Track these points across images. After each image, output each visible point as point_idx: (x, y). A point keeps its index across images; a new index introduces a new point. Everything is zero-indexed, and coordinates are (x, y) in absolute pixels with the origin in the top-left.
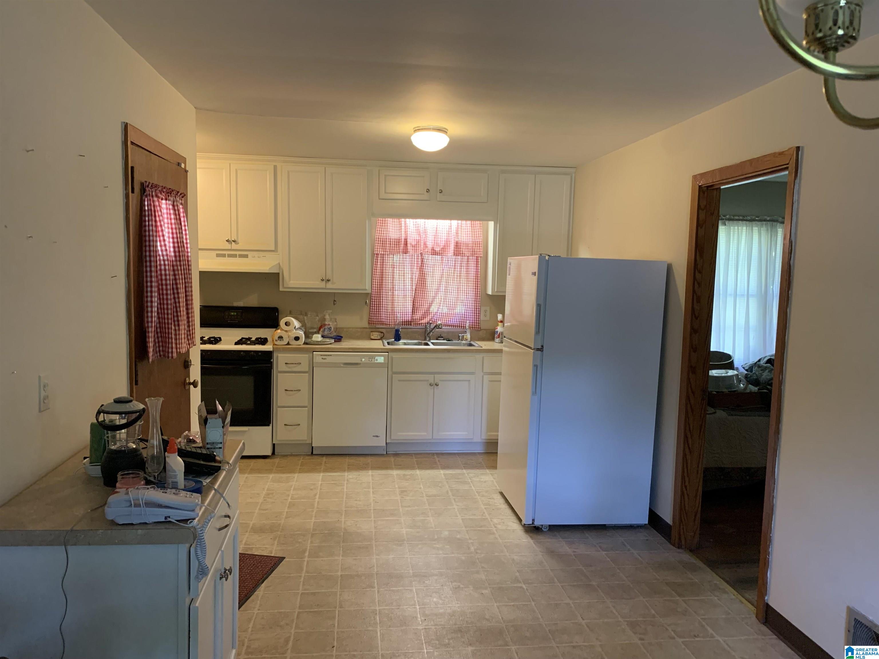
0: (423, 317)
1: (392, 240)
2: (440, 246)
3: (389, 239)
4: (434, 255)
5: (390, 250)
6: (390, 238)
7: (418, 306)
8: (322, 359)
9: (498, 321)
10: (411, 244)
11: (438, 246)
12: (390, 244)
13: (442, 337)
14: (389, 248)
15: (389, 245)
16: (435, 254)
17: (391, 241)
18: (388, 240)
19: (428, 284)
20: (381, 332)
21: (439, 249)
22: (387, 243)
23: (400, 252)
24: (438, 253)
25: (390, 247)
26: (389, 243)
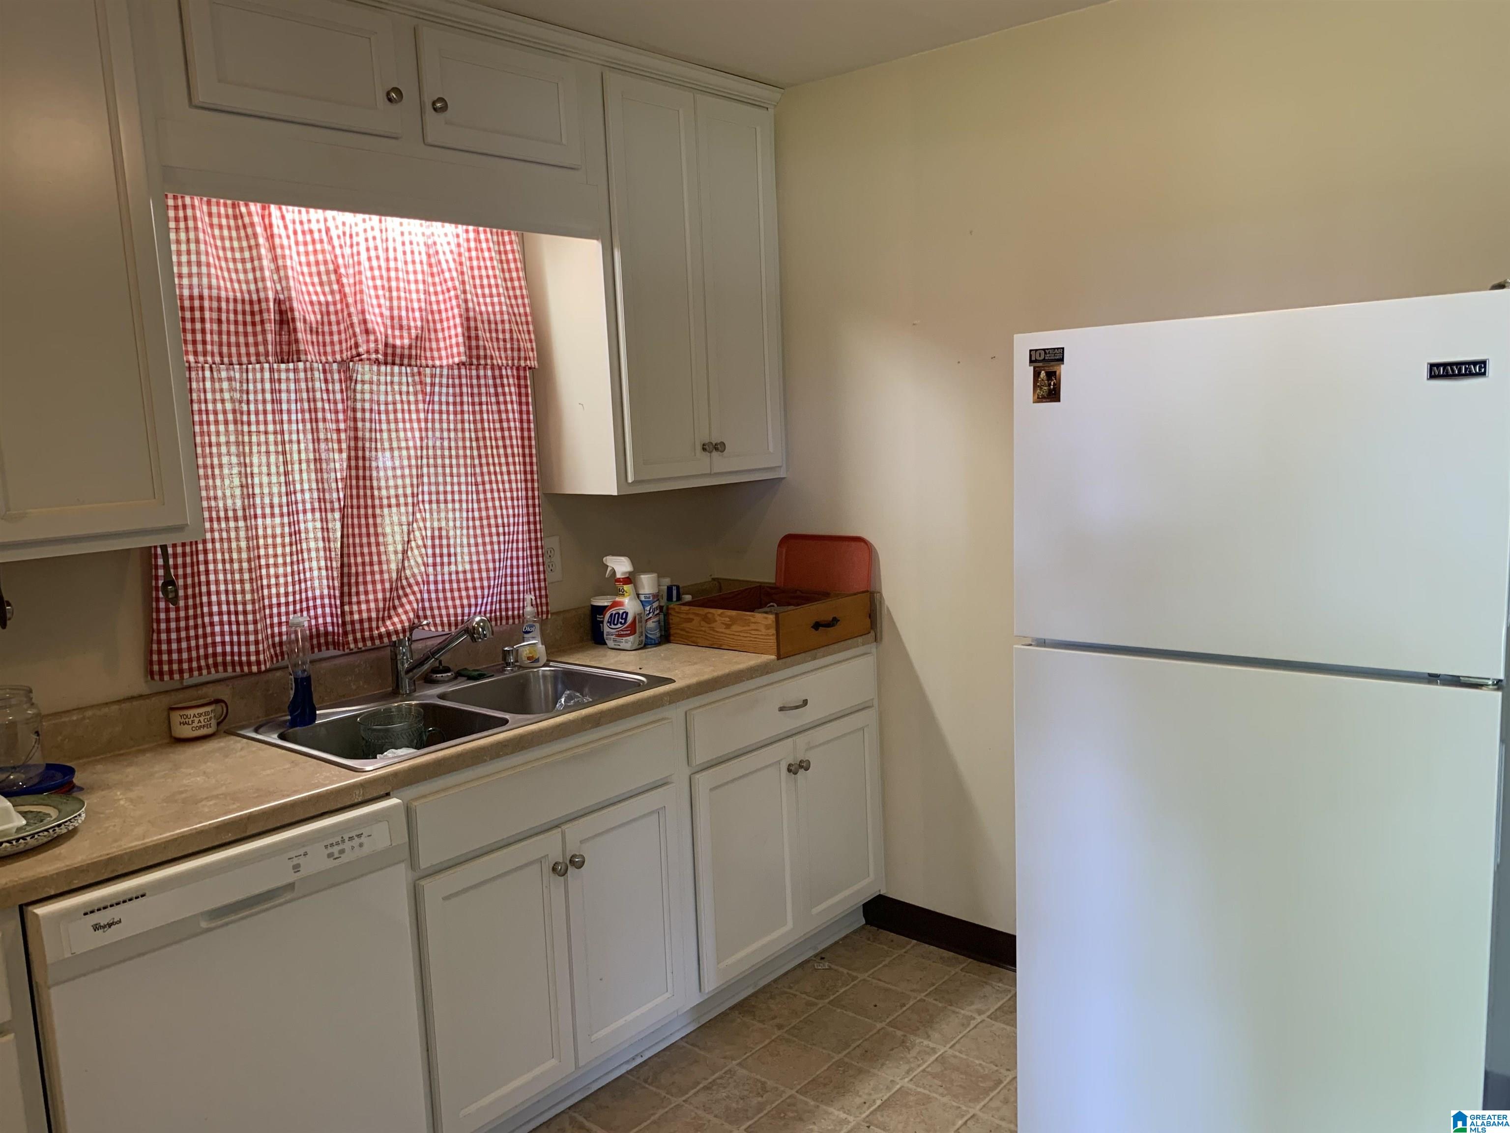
0: (389, 608)
1: (224, 305)
2: (409, 328)
3: (211, 298)
4: (386, 364)
5: (221, 344)
6: (215, 293)
7: (360, 569)
8: (96, 927)
9: (618, 580)
10: (305, 321)
11: (401, 328)
12: (220, 321)
13: (447, 670)
14: (216, 338)
15: (215, 327)
16: (390, 359)
17: (219, 310)
18: (206, 304)
19: (378, 479)
20: (217, 701)
21: (406, 342)
22: (207, 315)
23: (267, 354)
24: (402, 356)
25: (220, 333)
26: (215, 315)
